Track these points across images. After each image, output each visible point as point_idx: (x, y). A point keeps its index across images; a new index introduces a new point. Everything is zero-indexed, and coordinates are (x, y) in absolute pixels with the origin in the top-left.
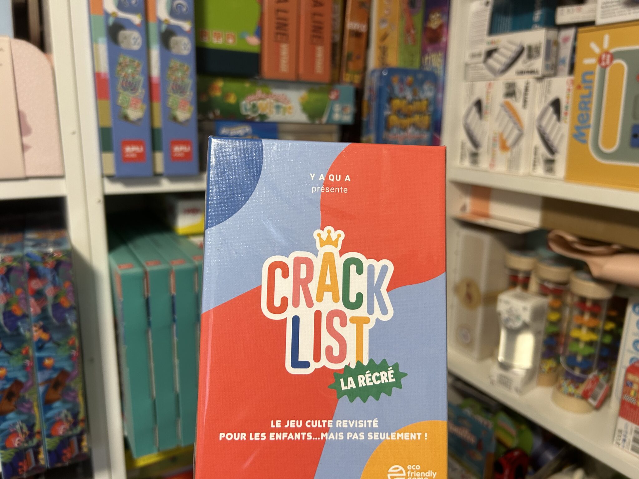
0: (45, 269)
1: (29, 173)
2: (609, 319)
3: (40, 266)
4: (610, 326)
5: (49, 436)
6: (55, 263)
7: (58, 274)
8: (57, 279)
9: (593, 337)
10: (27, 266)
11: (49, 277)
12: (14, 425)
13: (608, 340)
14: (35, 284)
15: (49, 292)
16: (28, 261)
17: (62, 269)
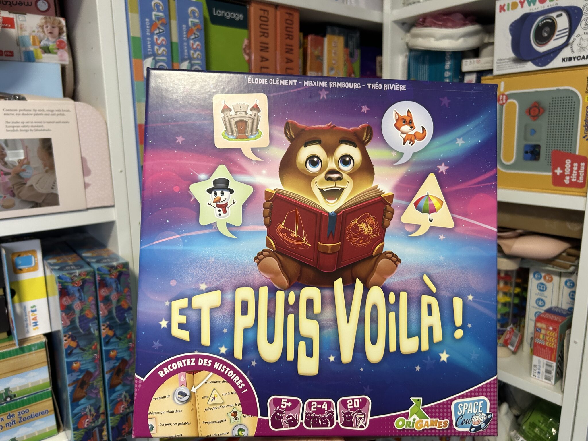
0: (110, 279)
1: (89, 206)
2: (517, 285)
3: (108, 277)
4: (518, 290)
5: (113, 415)
6: (118, 274)
7: (120, 283)
8: (119, 286)
9: (508, 299)
10: (98, 278)
11: (114, 286)
12: (85, 408)
13: (516, 301)
14: (103, 292)
15: (114, 297)
16: (99, 274)
17: (122, 279)
